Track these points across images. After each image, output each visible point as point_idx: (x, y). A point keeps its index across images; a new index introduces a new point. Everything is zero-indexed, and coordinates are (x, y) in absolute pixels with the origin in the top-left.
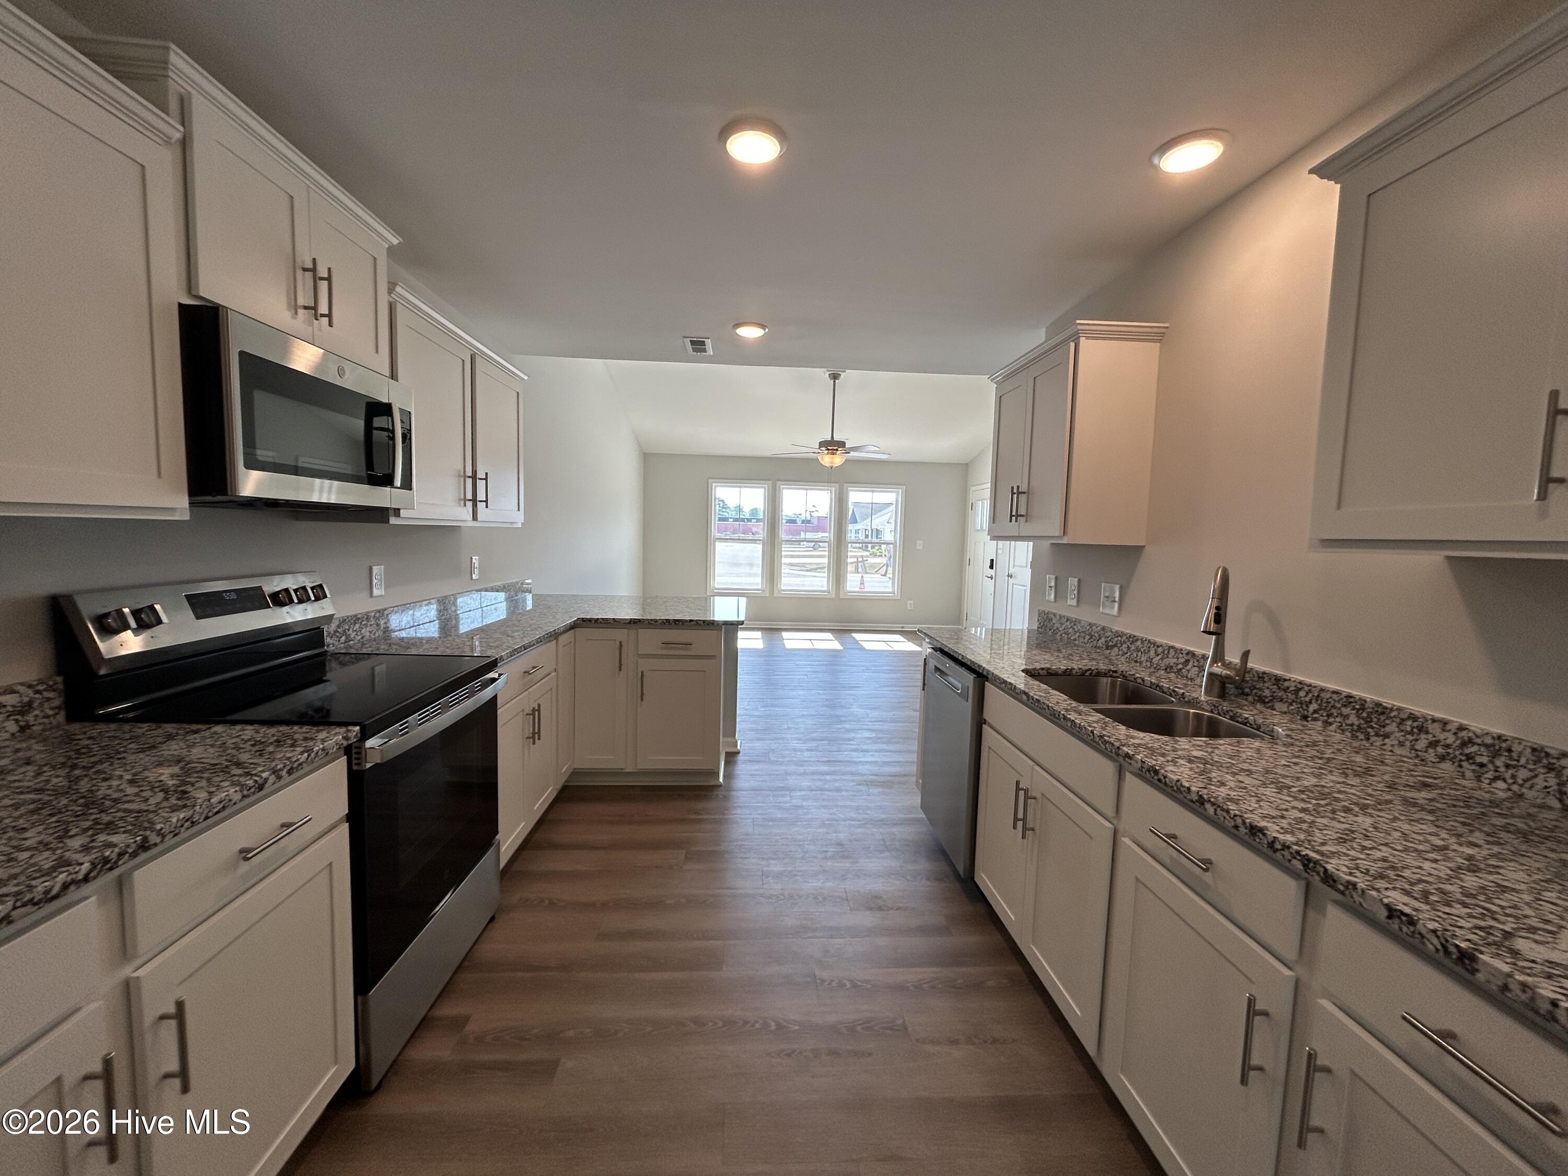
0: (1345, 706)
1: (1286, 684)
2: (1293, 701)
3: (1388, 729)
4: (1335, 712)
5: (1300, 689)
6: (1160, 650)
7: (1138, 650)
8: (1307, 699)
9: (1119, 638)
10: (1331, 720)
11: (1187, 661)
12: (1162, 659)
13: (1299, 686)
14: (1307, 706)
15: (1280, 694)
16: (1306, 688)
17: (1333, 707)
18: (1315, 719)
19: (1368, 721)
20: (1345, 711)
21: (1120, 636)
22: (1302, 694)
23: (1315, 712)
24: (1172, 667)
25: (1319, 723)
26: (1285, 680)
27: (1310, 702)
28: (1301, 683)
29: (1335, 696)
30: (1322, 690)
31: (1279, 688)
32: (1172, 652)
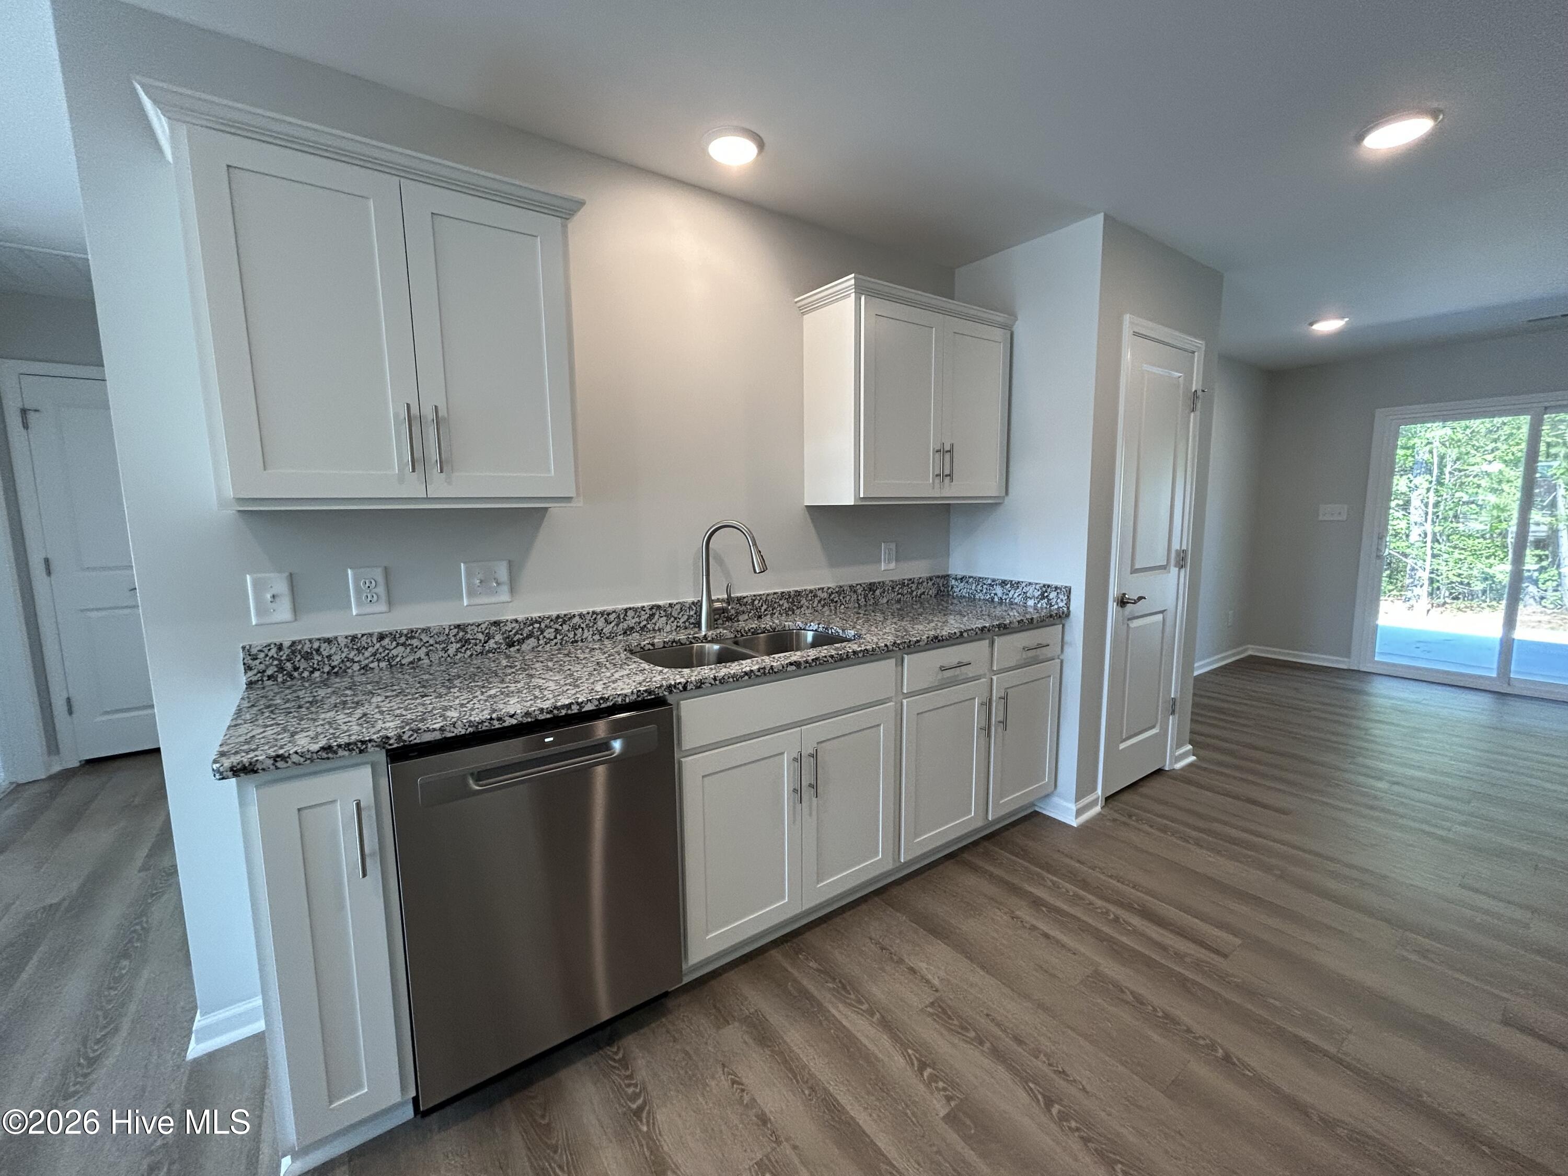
0: (781, 599)
1: (745, 600)
2: (751, 610)
3: (802, 603)
4: (776, 605)
5: (755, 600)
6: (612, 617)
7: (575, 628)
8: (760, 605)
9: (537, 625)
10: (775, 611)
11: (653, 615)
12: (617, 625)
13: (754, 598)
14: (760, 609)
15: (742, 609)
16: (758, 598)
17: (775, 603)
18: (765, 615)
19: (792, 603)
20: (781, 602)
21: (537, 622)
22: (756, 602)
23: (765, 610)
24: (633, 628)
25: (769, 616)
26: (744, 598)
27: (762, 606)
28: (755, 596)
29: (775, 596)
30: (768, 595)
31: (741, 605)
32: (631, 613)
